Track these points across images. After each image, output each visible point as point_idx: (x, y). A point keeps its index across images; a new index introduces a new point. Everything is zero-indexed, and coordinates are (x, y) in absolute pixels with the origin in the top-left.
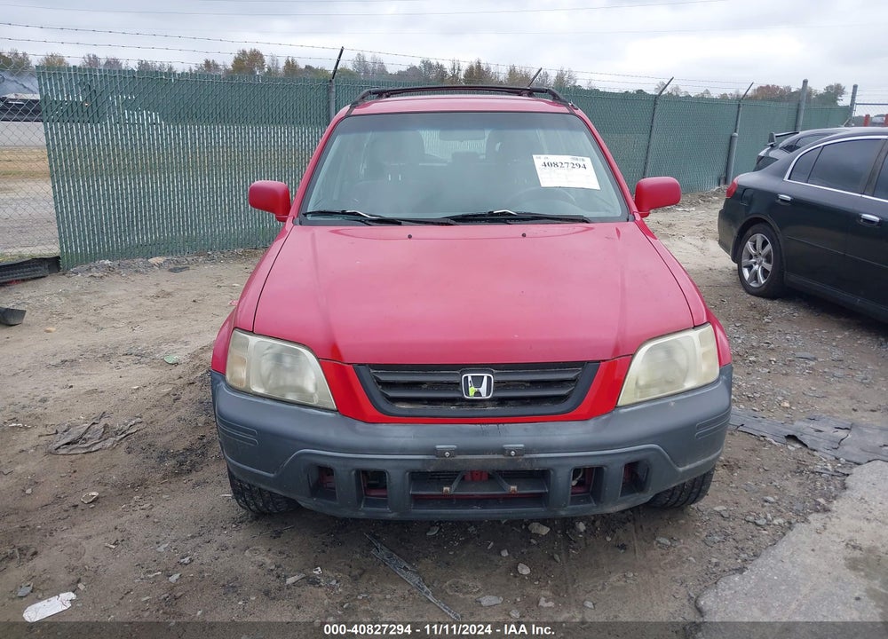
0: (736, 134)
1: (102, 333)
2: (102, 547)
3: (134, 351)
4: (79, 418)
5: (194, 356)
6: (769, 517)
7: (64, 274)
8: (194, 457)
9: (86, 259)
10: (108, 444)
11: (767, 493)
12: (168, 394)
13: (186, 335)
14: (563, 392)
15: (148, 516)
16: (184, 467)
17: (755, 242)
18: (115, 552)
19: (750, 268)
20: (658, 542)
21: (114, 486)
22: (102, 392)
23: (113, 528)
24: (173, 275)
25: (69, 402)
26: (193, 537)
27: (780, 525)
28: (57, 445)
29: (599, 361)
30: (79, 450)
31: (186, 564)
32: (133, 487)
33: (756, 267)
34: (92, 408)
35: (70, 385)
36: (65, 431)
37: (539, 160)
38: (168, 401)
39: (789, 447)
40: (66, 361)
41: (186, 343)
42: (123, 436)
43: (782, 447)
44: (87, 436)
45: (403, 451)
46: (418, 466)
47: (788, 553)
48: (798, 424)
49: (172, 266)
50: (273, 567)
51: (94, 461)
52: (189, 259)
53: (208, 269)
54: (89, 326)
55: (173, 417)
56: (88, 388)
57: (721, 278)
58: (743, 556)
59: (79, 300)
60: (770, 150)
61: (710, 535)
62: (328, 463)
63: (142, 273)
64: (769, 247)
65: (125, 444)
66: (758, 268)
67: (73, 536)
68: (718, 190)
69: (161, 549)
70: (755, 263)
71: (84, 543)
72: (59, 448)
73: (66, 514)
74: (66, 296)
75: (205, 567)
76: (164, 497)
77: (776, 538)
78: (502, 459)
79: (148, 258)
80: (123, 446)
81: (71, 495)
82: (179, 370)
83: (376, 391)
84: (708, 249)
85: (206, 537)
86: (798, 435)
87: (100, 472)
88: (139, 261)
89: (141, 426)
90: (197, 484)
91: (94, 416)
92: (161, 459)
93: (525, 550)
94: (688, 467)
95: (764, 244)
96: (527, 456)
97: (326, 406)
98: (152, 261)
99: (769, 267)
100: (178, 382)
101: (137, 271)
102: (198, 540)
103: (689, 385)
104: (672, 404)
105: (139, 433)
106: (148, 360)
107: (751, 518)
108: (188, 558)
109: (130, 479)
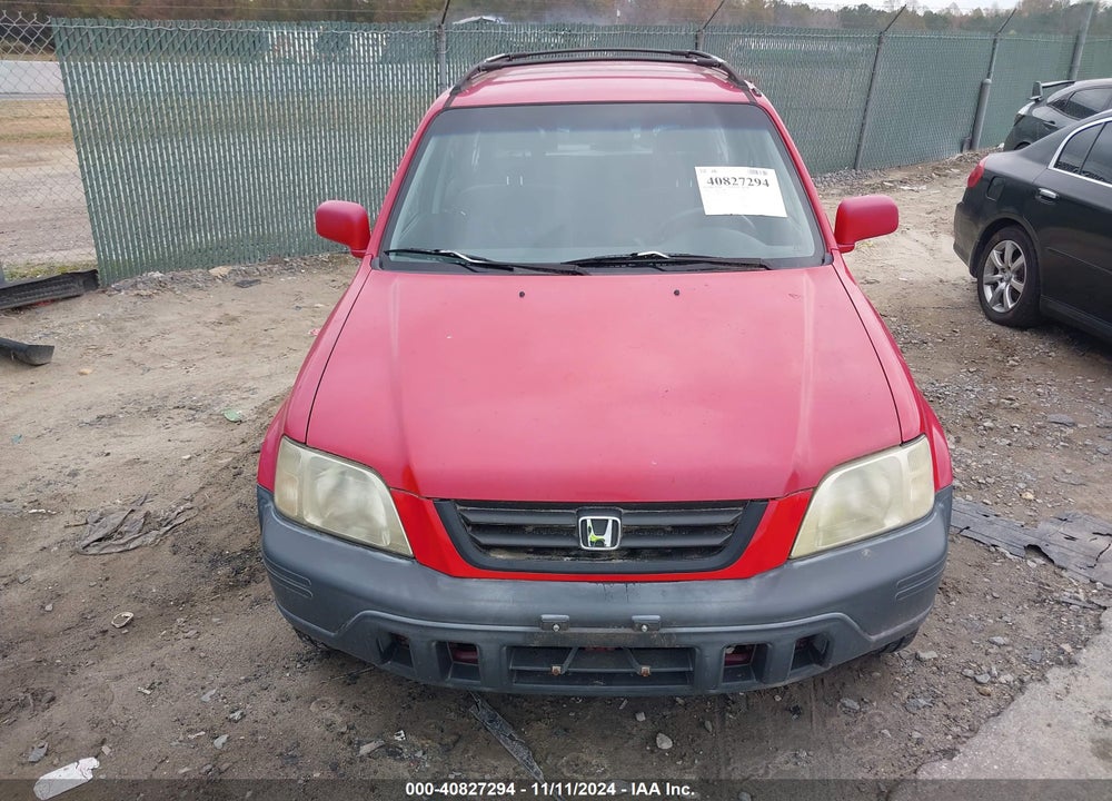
0: (989, 81)
1: (148, 376)
2: (134, 692)
3: (187, 403)
4: (114, 502)
5: (262, 410)
6: (995, 672)
7: (104, 292)
8: (254, 563)
9: (131, 270)
10: (150, 539)
11: (994, 632)
12: (227, 467)
13: (253, 378)
14: (716, 541)
15: (192, 649)
16: (240, 577)
17: (1003, 251)
18: (150, 700)
19: (994, 285)
20: (844, 705)
21: (153, 603)
22: (146, 462)
23: (149, 664)
24: (241, 291)
25: (104, 477)
26: (247, 680)
27: (1008, 683)
28: (86, 542)
29: (767, 500)
30: (113, 547)
31: (235, 721)
32: (176, 605)
33: (1002, 285)
34: (131, 486)
35: (106, 452)
36: (97, 522)
37: (704, 174)
38: (226, 476)
39: (1029, 562)
40: (103, 417)
41: (253, 390)
42: (168, 528)
43: (1020, 563)
44: (124, 529)
45: (499, 620)
46: (519, 640)
47: (1016, 729)
48: (1043, 526)
49: (239, 279)
50: (344, 729)
51: (132, 563)
52: (261, 268)
53: (285, 281)
54: (132, 365)
55: (232, 500)
56: (129, 457)
57: (955, 296)
58: (954, 729)
59: (120, 329)
60: (1034, 105)
61: (913, 696)
62: (401, 630)
63: (200, 289)
64: (1021, 260)
65: (171, 539)
66: (1006, 287)
67: (97, 674)
68: (960, 159)
69: (206, 698)
70: (1001, 280)
71: (112, 685)
72: (88, 545)
73: (92, 644)
74: (106, 323)
75: (259, 727)
76: (214, 620)
77: (1002, 703)
78: (630, 634)
79: (208, 269)
80: (168, 542)
81: (99, 615)
82: (242, 430)
83: (464, 535)
84: (939, 250)
85: (264, 681)
86: (1042, 545)
87: (138, 580)
88: (198, 273)
89: (191, 514)
90: (257, 602)
91: (134, 499)
92: (214, 563)
93: (667, 712)
94: (883, 634)
95: (1016, 255)
96: (663, 631)
97: (399, 551)
98: (215, 271)
99: (1020, 287)
100: (241, 449)
101: (194, 287)
102: (253, 686)
103: (891, 523)
104: (866, 551)
105: (188, 523)
106: (204, 416)
107: (970, 673)
108: (239, 712)
109: (174, 593)
